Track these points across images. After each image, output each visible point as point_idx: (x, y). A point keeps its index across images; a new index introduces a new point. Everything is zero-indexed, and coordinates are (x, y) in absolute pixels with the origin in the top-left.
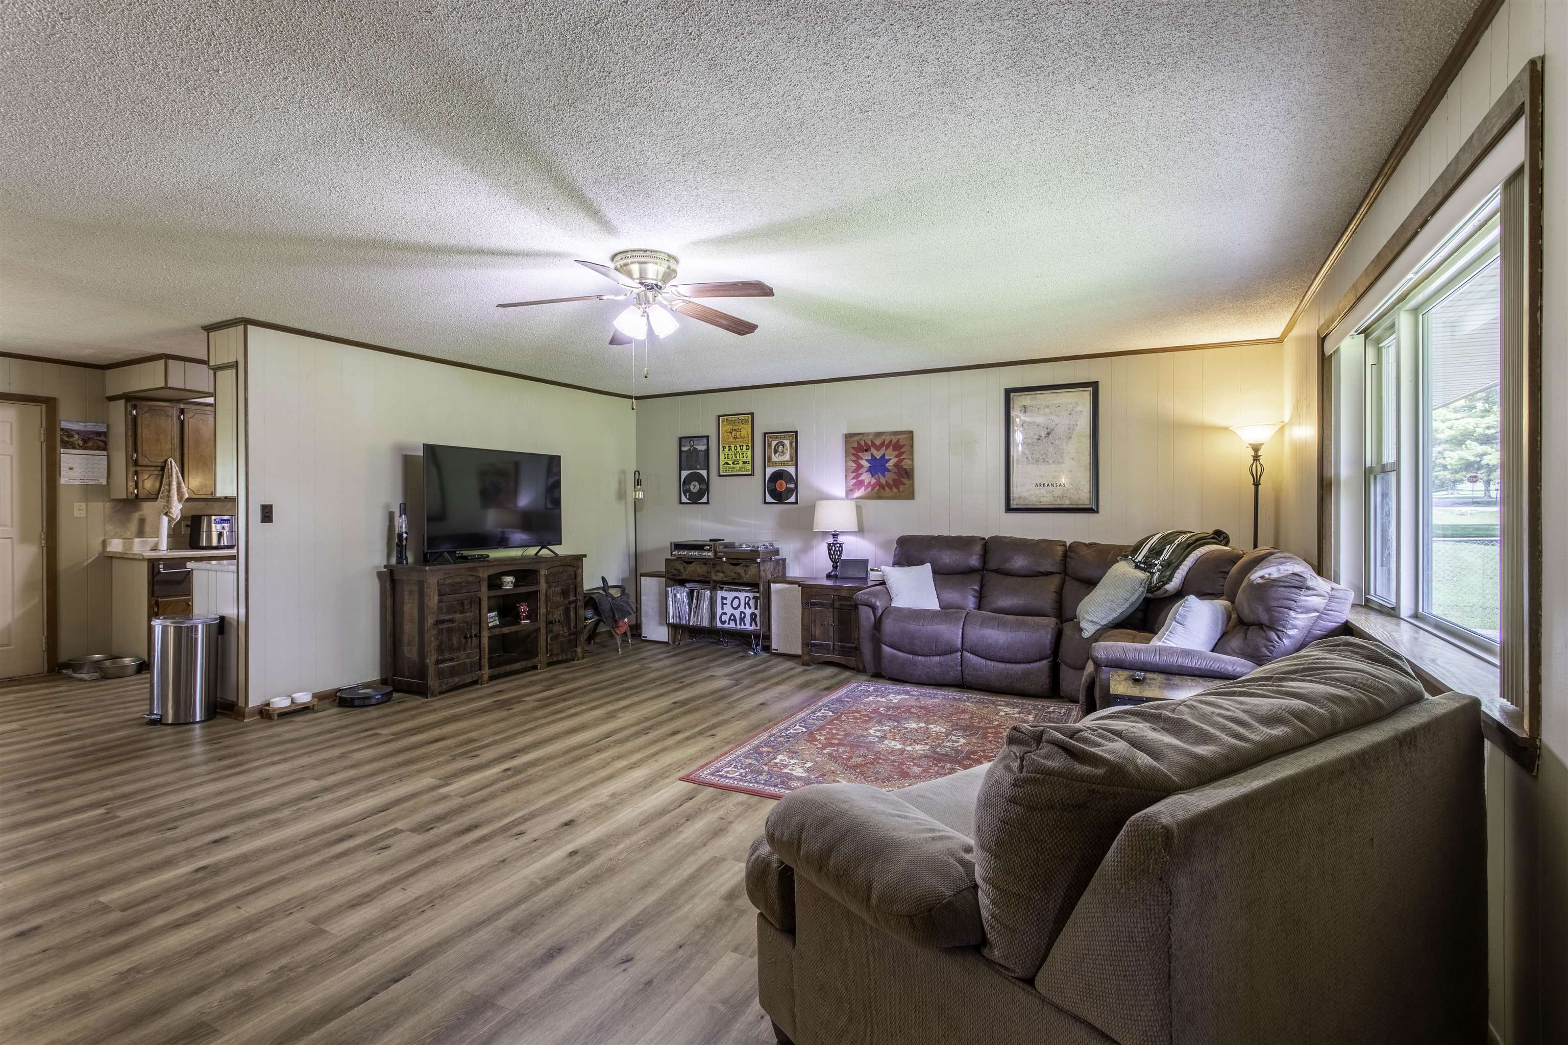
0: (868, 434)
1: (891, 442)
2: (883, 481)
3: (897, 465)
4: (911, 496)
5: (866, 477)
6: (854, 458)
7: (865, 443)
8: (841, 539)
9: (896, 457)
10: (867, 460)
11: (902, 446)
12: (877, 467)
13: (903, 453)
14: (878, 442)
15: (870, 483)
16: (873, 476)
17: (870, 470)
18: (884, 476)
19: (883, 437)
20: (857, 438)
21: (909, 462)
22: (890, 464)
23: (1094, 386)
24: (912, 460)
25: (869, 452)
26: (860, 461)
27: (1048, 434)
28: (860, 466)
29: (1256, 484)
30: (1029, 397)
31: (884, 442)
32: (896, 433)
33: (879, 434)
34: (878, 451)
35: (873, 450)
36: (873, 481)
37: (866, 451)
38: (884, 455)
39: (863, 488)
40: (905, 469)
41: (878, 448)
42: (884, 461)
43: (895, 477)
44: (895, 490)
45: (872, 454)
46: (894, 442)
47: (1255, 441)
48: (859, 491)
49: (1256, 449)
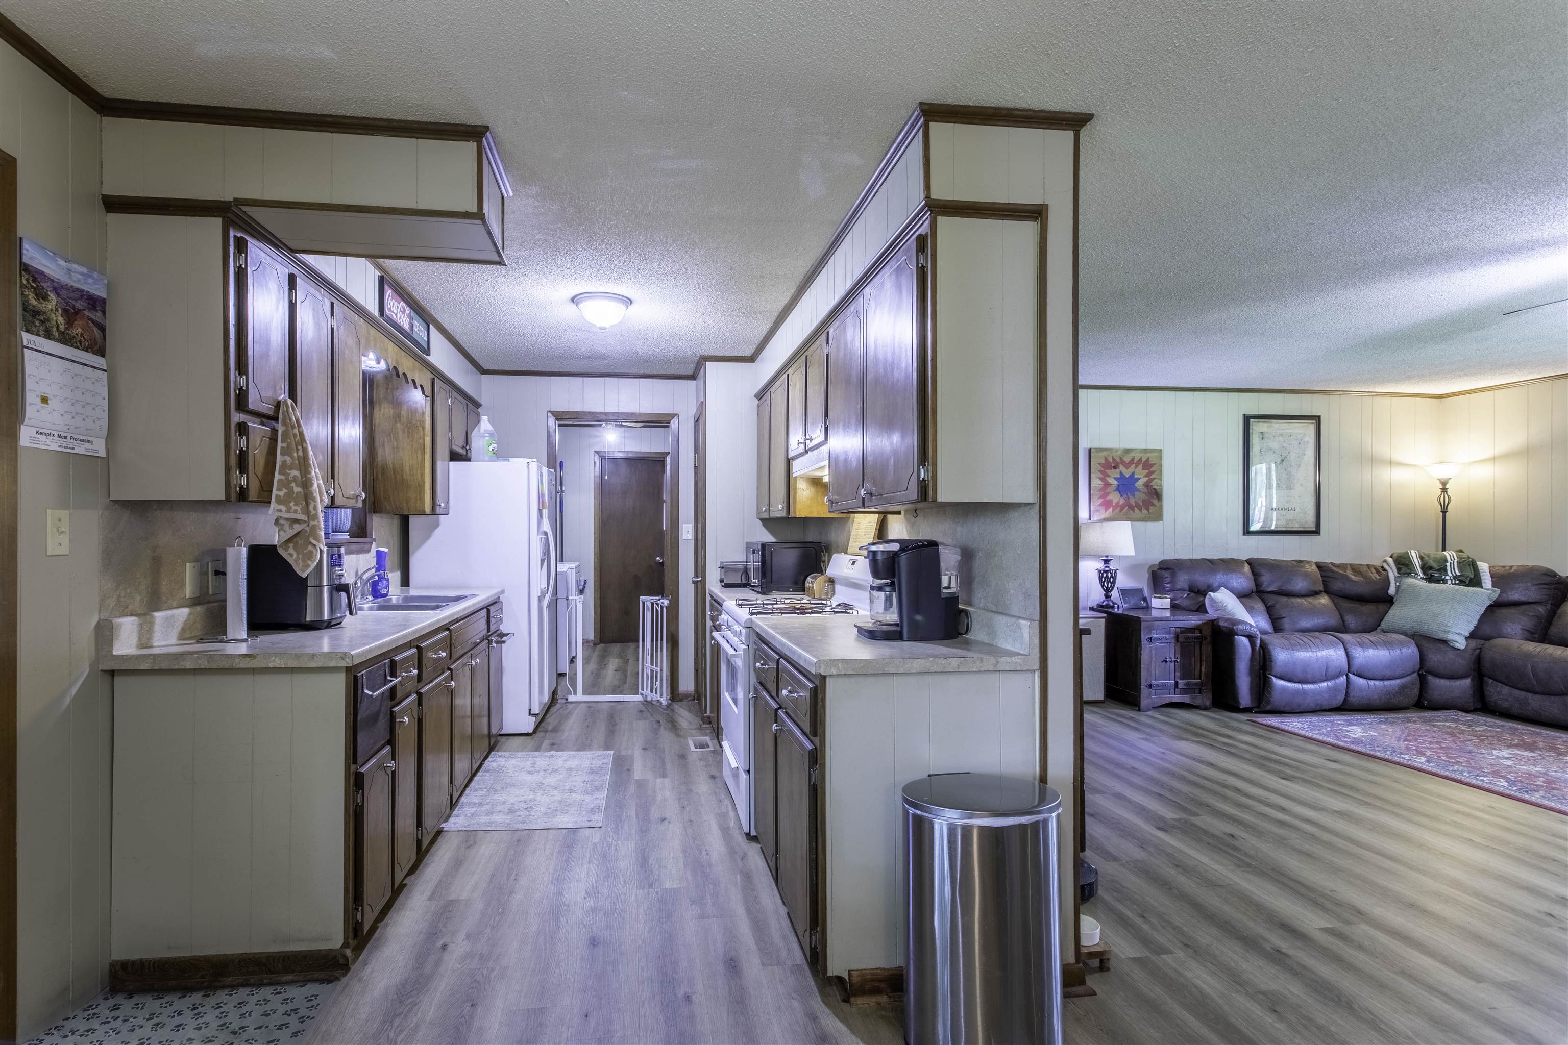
0: (1117, 450)
1: (1140, 460)
2: (1132, 502)
3: (1147, 485)
4: (1159, 517)
5: (1115, 498)
6: (1101, 476)
7: (1114, 459)
9: (1146, 476)
10: (1115, 479)
11: (1152, 465)
12: (1126, 486)
13: (1154, 472)
14: (1127, 459)
15: (1118, 503)
16: (1121, 496)
17: (1118, 489)
18: (1134, 496)
19: (1133, 454)
20: (1104, 454)
21: (1159, 482)
22: (1140, 484)
23: (1317, 419)
24: (1161, 479)
25: (1118, 471)
26: (1108, 479)
27: (1283, 461)
28: (1107, 484)
29: (1444, 512)
30: (1266, 424)
31: (1133, 459)
32: (1145, 451)
33: (1127, 451)
34: (1127, 468)
35: (1122, 468)
36: (1122, 501)
37: (1115, 468)
38: (1133, 474)
39: (1111, 509)
40: (1155, 489)
41: (1127, 466)
42: (1133, 479)
43: (1143, 496)
44: (1145, 511)
45: (1121, 473)
46: (1144, 460)
47: (1444, 476)
48: (1106, 511)
49: (1444, 483)
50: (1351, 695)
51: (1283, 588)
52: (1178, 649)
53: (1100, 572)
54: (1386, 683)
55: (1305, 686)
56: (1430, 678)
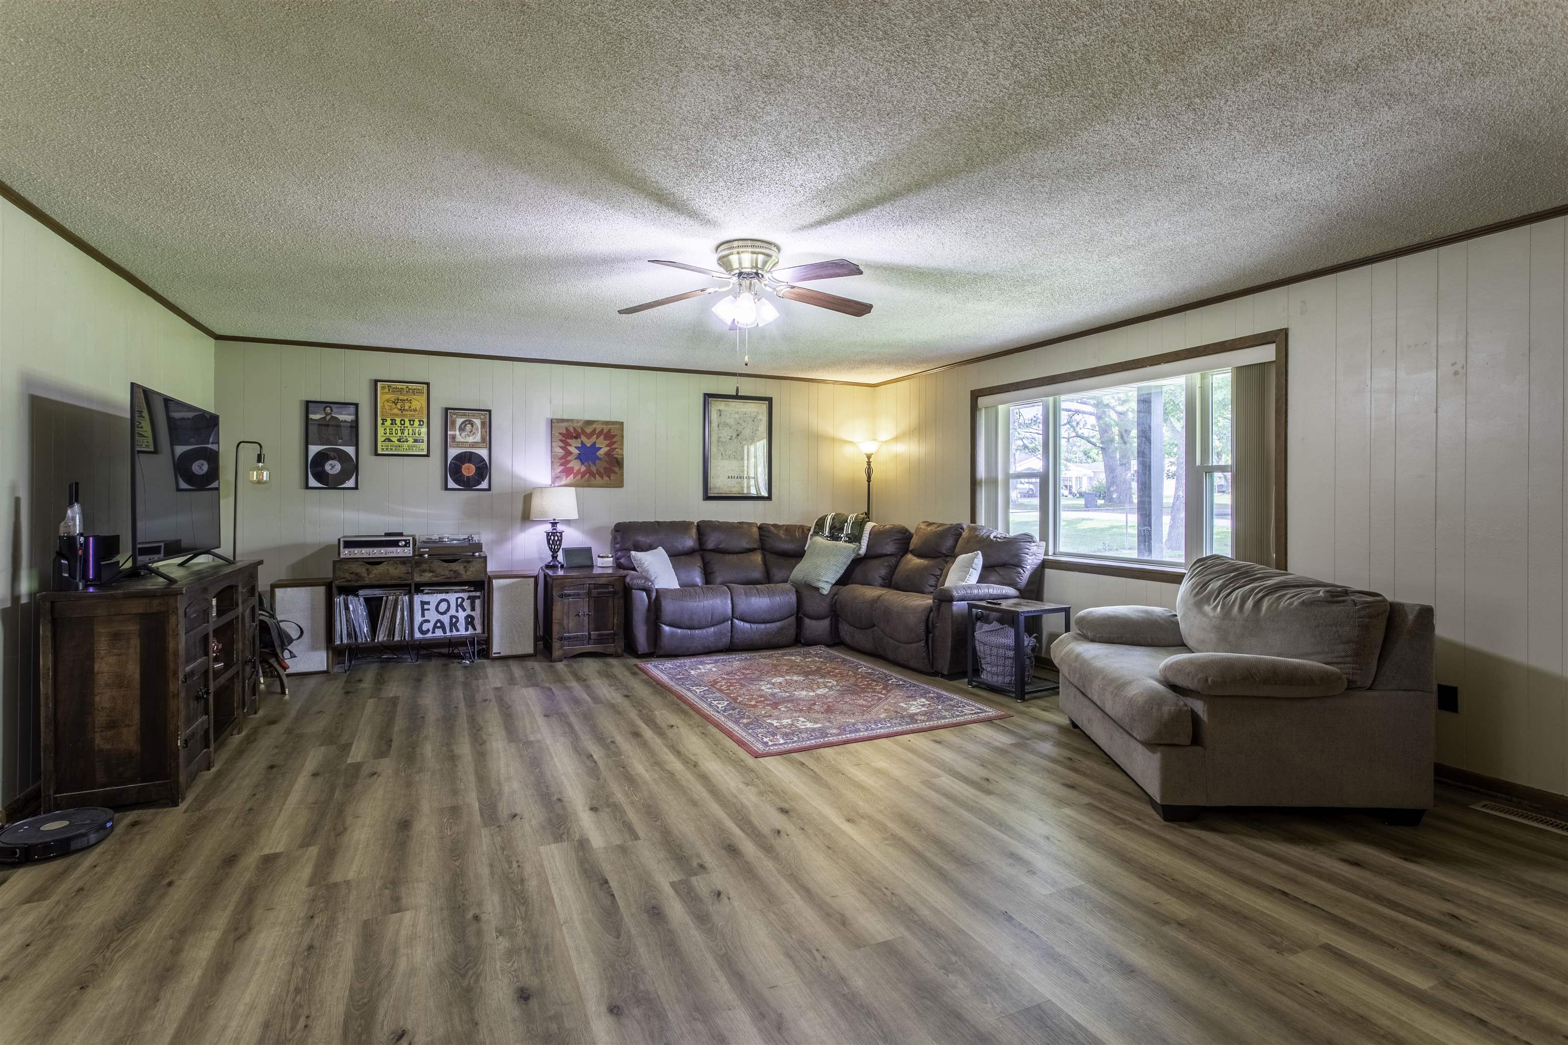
0: (578, 421)
1: (602, 430)
2: (594, 469)
3: (608, 454)
4: (620, 484)
5: (576, 465)
6: (562, 445)
7: (574, 429)
8: (560, 527)
9: (607, 446)
10: (576, 448)
11: (614, 436)
12: (587, 455)
13: (615, 442)
14: (589, 430)
15: (579, 470)
16: (582, 463)
17: (579, 457)
18: (595, 464)
19: (594, 426)
20: (565, 424)
21: (620, 451)
22: (601, 452)
23: (770, 400)
24: (622, 449)
25: (579, 440)
26: (569, 448)
27: (738, 435)
28: (569, 453)
29: (869, 480)
30: (723, 403)
31: (595, 430)
32: (607, 423)
33: (589, 423)
34: (589, 439)
35: (583, 438)
36: (583, 469)
37: (576, 438)
38: (594, 444)
39: (572, 476)
40: (616, 458)
41: (589, 436)
42: (594, 448)
43: (605, 465)
44: (606, 478)
45: (582, 442)
46: (605, 431)
47: (869, 452)
48: (567, 478)
49: (869, 457)
50: (735, 637)
51: (720, 546)
52: (592, 603)
53: (548, 534)
54: (768, 625)
55: (693, 631)
56: (807, 621)
